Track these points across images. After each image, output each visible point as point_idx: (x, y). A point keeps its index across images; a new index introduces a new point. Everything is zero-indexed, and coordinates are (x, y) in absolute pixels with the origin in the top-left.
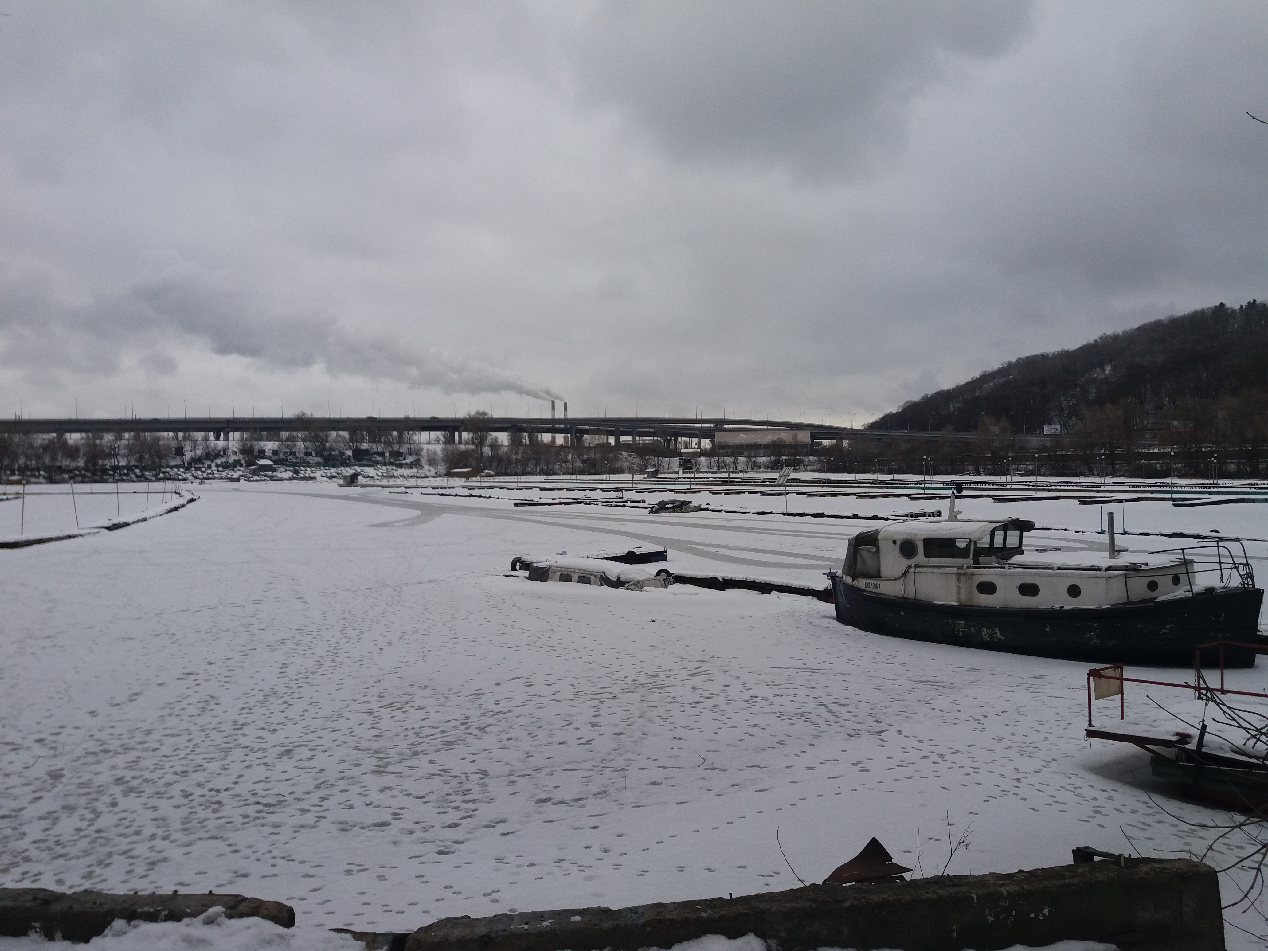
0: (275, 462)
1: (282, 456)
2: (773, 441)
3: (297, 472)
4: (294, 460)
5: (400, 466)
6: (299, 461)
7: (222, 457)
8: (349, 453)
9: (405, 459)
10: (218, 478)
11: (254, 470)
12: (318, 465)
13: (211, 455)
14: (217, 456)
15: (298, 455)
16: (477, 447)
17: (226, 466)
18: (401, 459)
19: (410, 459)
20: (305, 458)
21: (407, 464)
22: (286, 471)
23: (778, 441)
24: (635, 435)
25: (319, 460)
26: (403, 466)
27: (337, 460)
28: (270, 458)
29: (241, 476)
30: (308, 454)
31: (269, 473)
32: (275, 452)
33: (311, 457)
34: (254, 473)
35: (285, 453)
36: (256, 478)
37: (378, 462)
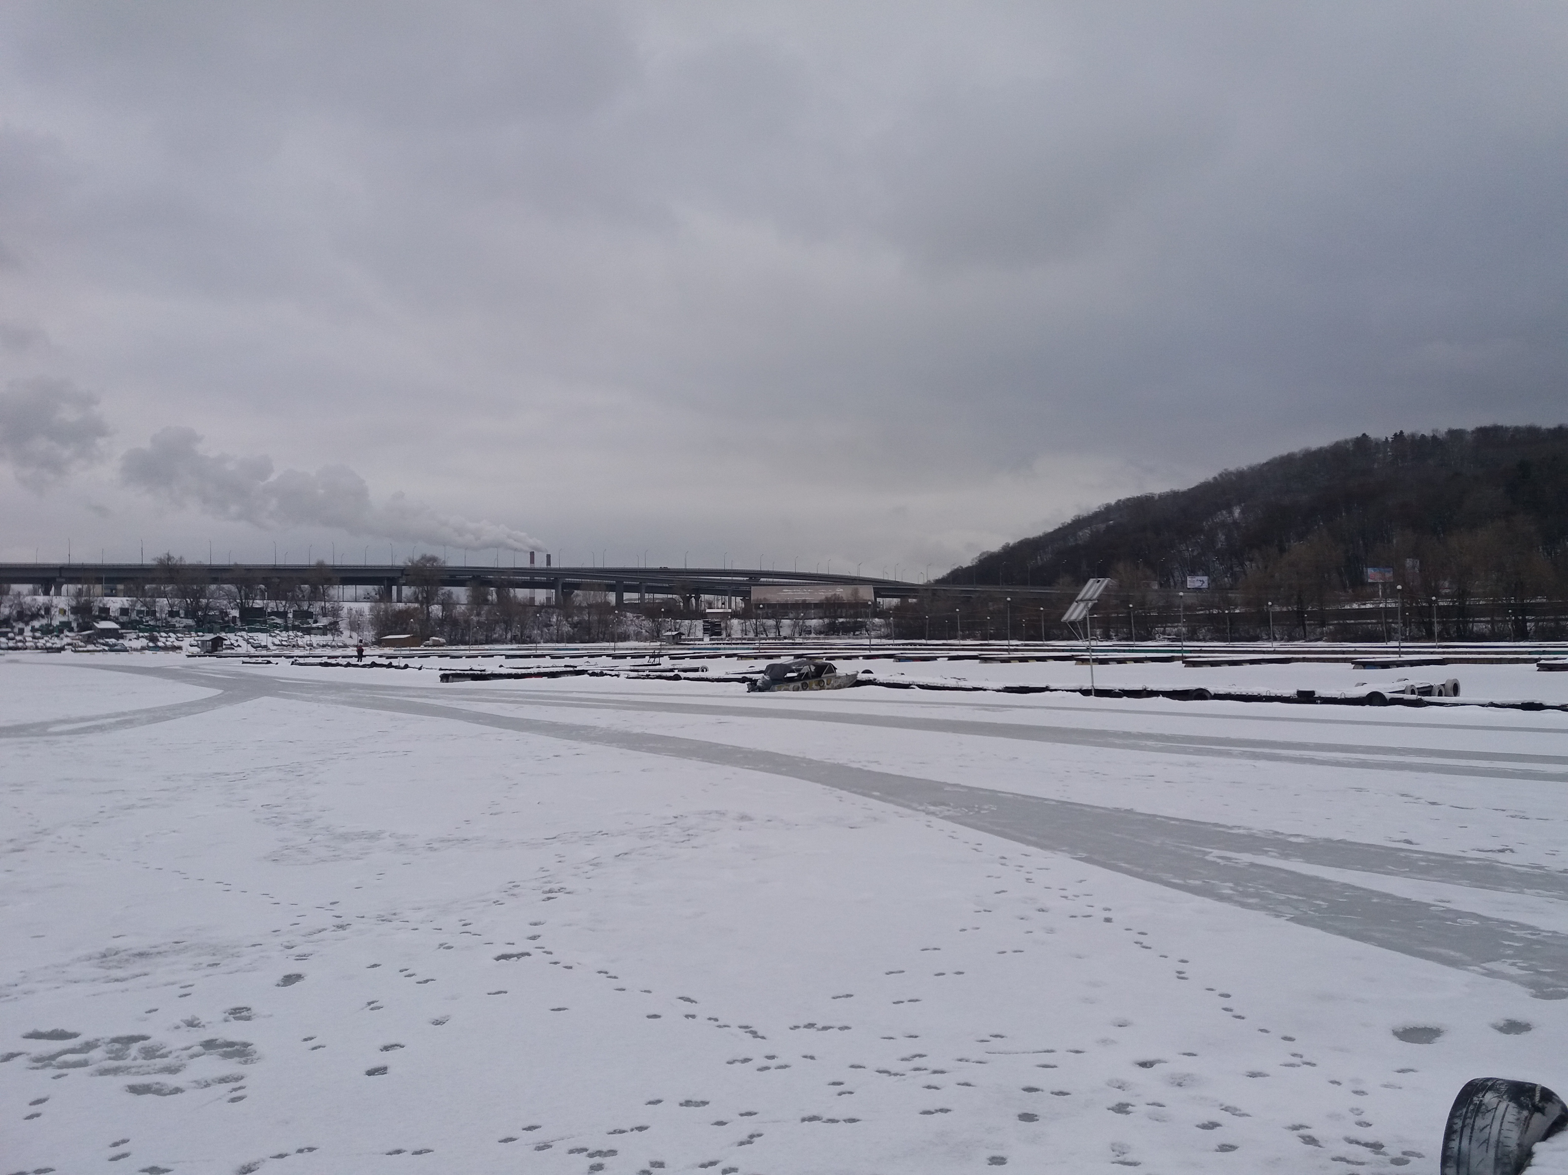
0: (123, 625)
1: (134, 616)
2: (827, 599)
3: (154, 639)
4: (151, 623)
5: (308, 631)
6: (159, 623)
7: (43, 617)
8: (235, 613)
9: (316, 622)
10: (30, 648)
11: (89, 636)
12: (188, 629)
13: (25, 616)
14: (35, 616)
15: (158, 615)
16: (422, 605)
17: (47, 631)
18: (311, 621)
19: (323, 622)
20: (169, 619)
21: (318, 628)
22: (138, 638)
23: (833, 598)
24: (644, 591)
25: (190, 622)
26: (314, 631)
27: (216, 623)
28: (115, 620)
29: (69, 644)
30: (172, 614)
31: (112, 641)
32: (124, 611)
33: (178, 619)
34: (89, 640)
35: (139, 612)
36: (91, 647)
37: (276, 626)
